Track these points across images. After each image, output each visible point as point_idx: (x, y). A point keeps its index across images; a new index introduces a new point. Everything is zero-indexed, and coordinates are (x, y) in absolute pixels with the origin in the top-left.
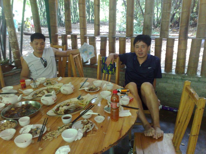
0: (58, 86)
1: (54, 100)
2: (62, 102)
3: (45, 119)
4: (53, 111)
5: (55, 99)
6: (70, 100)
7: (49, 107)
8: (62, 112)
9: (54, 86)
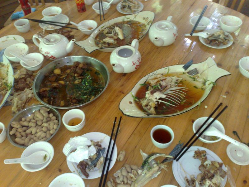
0: (144, 19)
1: (135, 66)
2: (151, 74)
3: (116, 118)
4: (133, 96)
5: (138, 63)
6: (167, 69)
7: (125, 78)
8: (151, 107)
9: (135, 17)
